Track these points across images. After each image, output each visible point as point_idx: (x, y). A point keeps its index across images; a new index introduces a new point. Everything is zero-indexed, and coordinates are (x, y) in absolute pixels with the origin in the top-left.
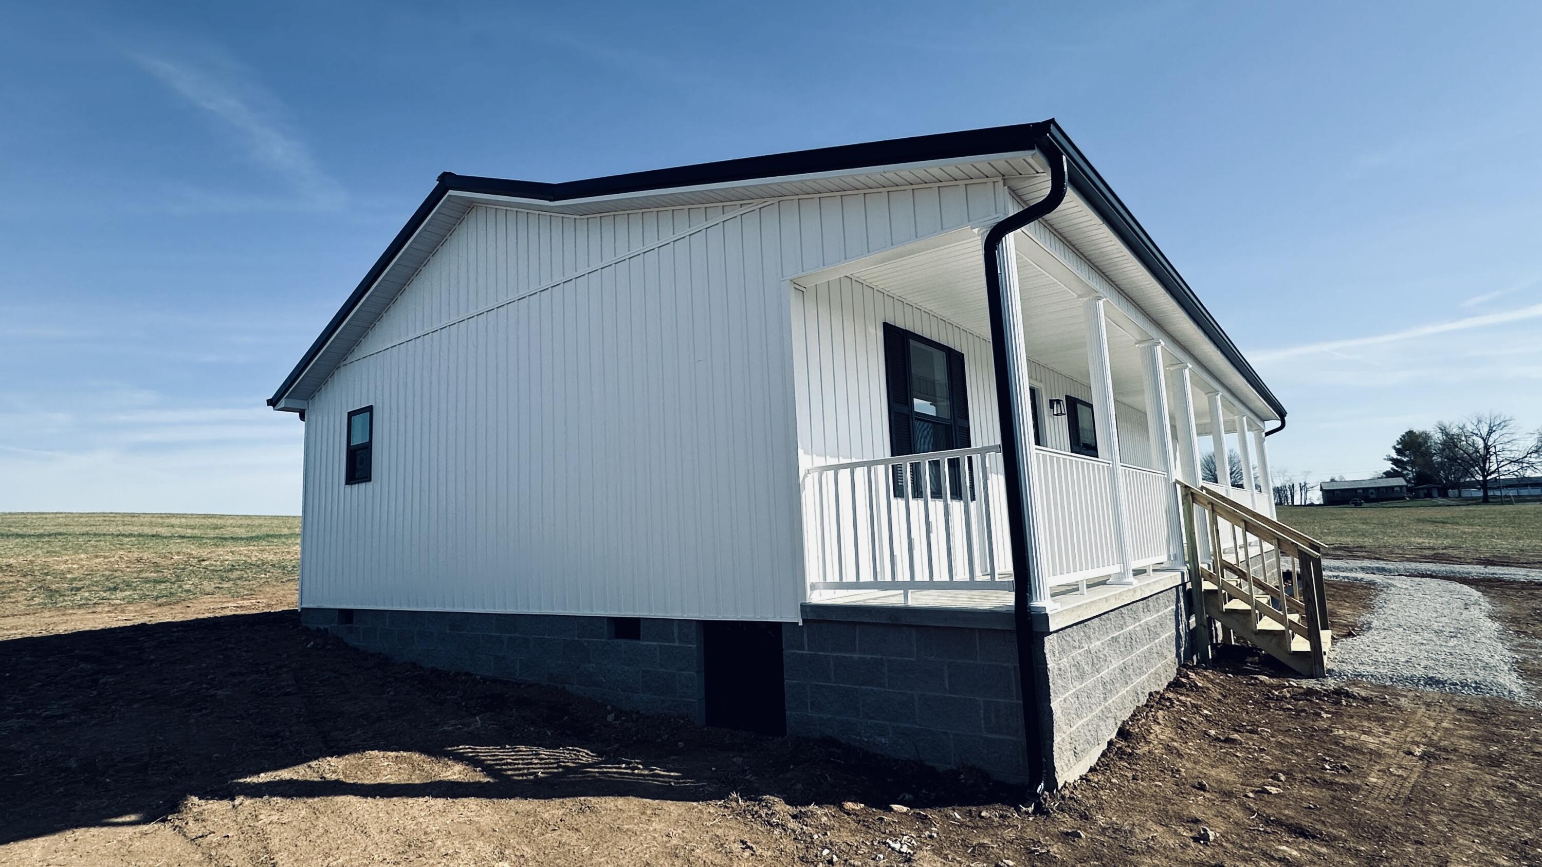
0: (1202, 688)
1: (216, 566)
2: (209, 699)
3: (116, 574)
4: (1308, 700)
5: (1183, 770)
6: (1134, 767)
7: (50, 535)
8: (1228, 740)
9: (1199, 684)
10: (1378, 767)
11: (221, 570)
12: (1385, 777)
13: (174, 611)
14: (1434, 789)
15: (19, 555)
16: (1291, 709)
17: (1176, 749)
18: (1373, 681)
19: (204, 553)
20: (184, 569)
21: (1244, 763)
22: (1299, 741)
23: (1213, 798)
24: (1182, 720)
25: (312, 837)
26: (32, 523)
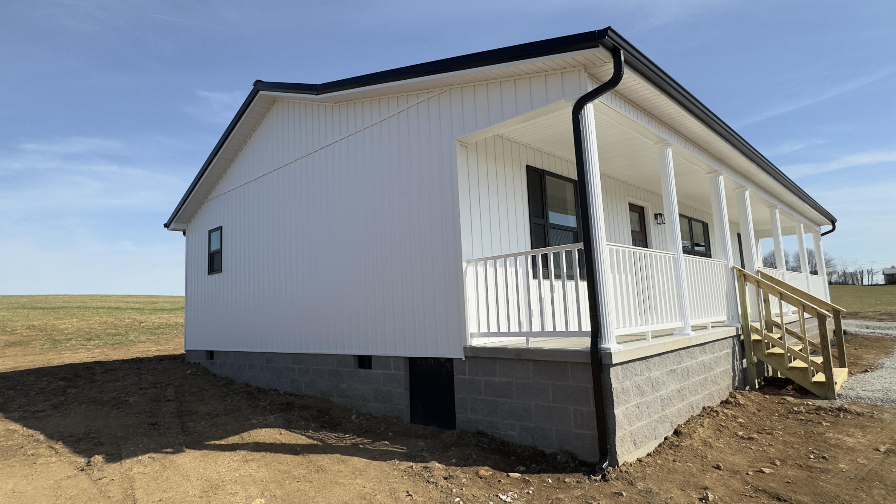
0: (743, 405)
1: (149, 326)
2: (124, 402)
3: (92, 331)
4: (817, 414)
5: (710, 456)
6: (677, 454)
7: (58, 308)
8: (750, 438)
9: (741, 402)
10: (849, 458)
11: (151, 329)
12: (852, 465)
13: (120, 353)
14: (883, 473)
15: (40, 320)
16: (803, 420)
17: (710, 443)
18: (869, 402)
19: (143, 318)
20: (131, 327)
21: (754, 453)
22: (799, 440)
23: (724, 474)
24: (721, 425)
25: (159, 481)
26: (50, 300)
